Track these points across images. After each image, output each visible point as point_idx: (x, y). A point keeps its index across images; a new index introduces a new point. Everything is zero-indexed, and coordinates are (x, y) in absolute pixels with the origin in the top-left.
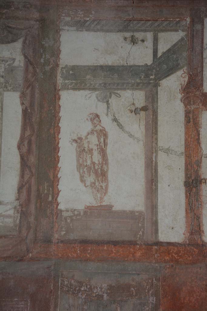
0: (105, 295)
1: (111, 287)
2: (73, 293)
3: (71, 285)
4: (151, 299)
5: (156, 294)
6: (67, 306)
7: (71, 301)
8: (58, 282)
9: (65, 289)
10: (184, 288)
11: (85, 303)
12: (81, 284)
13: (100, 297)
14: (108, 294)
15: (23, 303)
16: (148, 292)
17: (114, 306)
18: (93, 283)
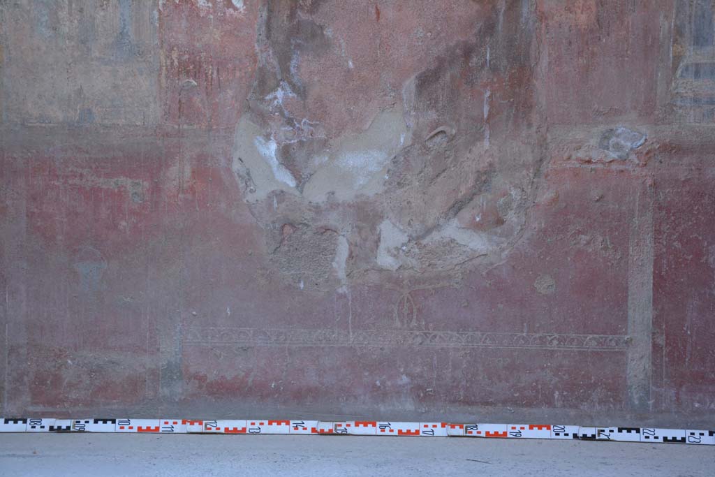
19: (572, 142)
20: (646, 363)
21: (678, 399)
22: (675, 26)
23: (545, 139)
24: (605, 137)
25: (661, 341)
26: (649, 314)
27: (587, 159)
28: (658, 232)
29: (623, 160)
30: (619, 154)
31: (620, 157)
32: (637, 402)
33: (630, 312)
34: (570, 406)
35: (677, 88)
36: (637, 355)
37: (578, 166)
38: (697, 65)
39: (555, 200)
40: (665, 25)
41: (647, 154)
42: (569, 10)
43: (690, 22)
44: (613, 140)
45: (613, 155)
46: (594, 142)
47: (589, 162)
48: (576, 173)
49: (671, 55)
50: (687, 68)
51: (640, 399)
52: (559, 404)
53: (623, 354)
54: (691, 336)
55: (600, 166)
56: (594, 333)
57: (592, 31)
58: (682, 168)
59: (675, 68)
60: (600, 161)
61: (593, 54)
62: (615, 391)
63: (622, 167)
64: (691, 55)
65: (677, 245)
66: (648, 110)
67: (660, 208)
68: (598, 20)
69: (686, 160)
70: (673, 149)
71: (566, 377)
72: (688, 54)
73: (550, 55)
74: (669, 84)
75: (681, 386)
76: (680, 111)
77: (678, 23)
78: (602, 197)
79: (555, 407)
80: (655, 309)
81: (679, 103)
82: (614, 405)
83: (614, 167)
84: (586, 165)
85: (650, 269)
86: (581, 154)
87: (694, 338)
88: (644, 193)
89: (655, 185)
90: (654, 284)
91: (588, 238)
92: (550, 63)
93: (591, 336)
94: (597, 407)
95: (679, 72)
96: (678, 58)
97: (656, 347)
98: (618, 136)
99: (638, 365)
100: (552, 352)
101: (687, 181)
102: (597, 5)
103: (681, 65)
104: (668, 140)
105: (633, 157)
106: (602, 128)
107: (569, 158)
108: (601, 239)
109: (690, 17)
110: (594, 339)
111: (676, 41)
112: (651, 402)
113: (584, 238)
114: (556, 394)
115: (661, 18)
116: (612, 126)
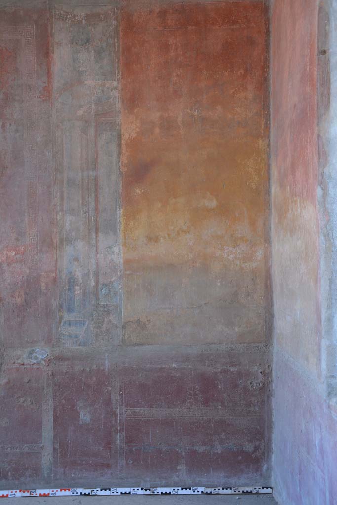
0: (84, 21)
1: (87, 15)
2: (63, 20)
3: (61, 14)
4: (114, 22)
5: (117, 19)
6: (59, 28)
7: (61, 25)
8: (52, 13)
9: (57, 17)
10: (135, 14)
11: (71, 26)
12: (67, 13)
13: (80, 22)
14: (86, 20)
15: (30, 26)
16: (112, 18)
17: (90, 28)
18: (75, 12)
19: (16, 356)
20: (51, 457)
21: (64, 473)
22: (59, 304)
23: (3, 355)
24: (31, 353)
25: (57, 446)
26: (52, 434)
27: (22, 363)
28: (55, 396)
29: (38, 364)
30: (36, 361)
31: (37, 362)
32: (46, 476)
33: (43, 434)
34: (16, 479)
35: (61, 331)
36: (46, 454)
37: (18, 366)
38: (69, 321)
39: (8, 383)
40: (54, 303)
41: (49, 361)
42: (13, 297)
43: (65, 302)
44: (34, 354)
45: (34, 361)
46: (25, 356)
47: (23, 365)
48: (18, 370)
49: (58, 316)
50: (65, 322)
51: (48, 474)
52: (11, 478)
53: (40, 453)
54: (70, 444)
55: (28, 367)
56: (27, 444)
57: (23, 306)
58: (64, 367)
59: (60, 322)
60: (28, 364)
61: (24, 316)
62: (36, 471)
63: (38, 367)
64: (67, 316)
65: (64, 402)
66: (49, 341)
67: (55, 385)
68: (25, 301)
69: (66, 363)
70: (61, 358)
71: (14, 465)
72: (65, 316)
73: (4, 317)
74: (57, 329)
75: (66, 467)
76: (63, 341)
77: (60, 302)
78: (30, 380)
79: (9, 480)
80: (54, 432)
81: (62, 338)
82: (36, 477)
83: (34, 367)
84: (22, 366)
85: (52, 413)
86: (19, 361)
87: (71, 445)
88: (48, 379)
89: (53, 374)
90: (54, 421)
91: (23, 399)
92: (5, 320)
93: (26, 445)
94: (28, 479)
95: (62, 324)
96: (61, 318)
97: (54, 449)
98: (36, 353)
99: (47, 458)
100: (8, 454)
101: (67, 372)
102: (25, 295)
103: (63, 321)
104: (57, 355)
105: (43, 362)
106: (29, 349)
107: (14, 363)
108: (29, 400)
109: (65, 300)
110: (27, 446)
111: (59, 310)
112: (52, 475)
113: (22, 400)
114: (9, 474)
115: (53, 300)
116: (33, 348)
